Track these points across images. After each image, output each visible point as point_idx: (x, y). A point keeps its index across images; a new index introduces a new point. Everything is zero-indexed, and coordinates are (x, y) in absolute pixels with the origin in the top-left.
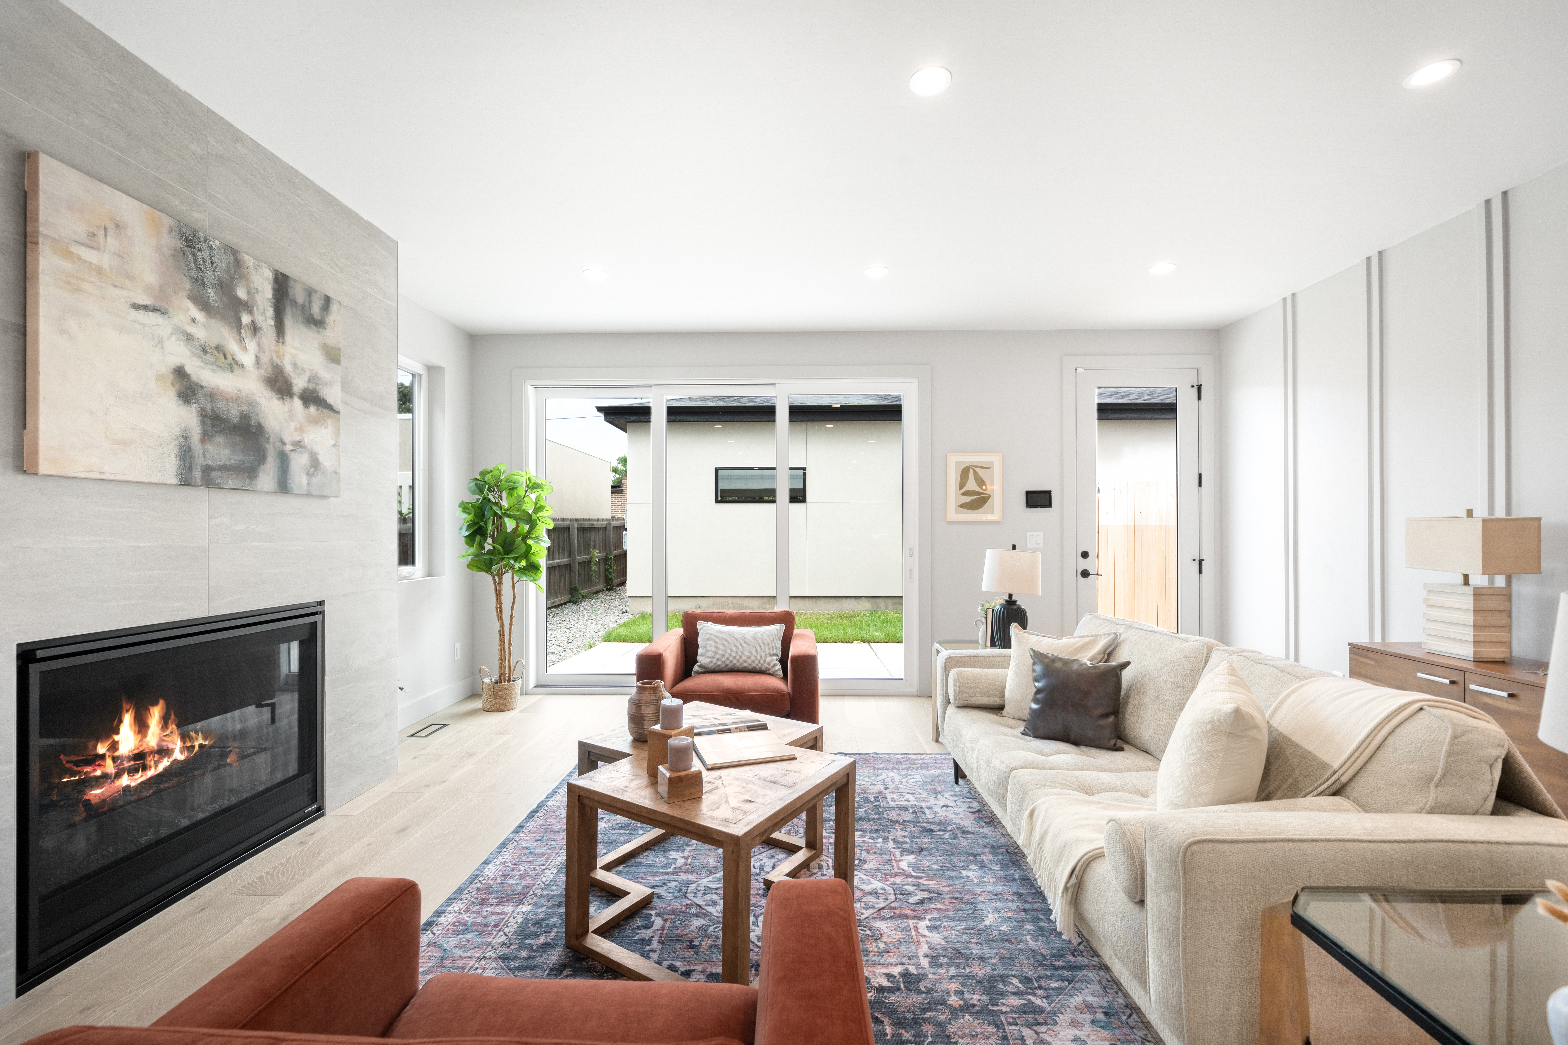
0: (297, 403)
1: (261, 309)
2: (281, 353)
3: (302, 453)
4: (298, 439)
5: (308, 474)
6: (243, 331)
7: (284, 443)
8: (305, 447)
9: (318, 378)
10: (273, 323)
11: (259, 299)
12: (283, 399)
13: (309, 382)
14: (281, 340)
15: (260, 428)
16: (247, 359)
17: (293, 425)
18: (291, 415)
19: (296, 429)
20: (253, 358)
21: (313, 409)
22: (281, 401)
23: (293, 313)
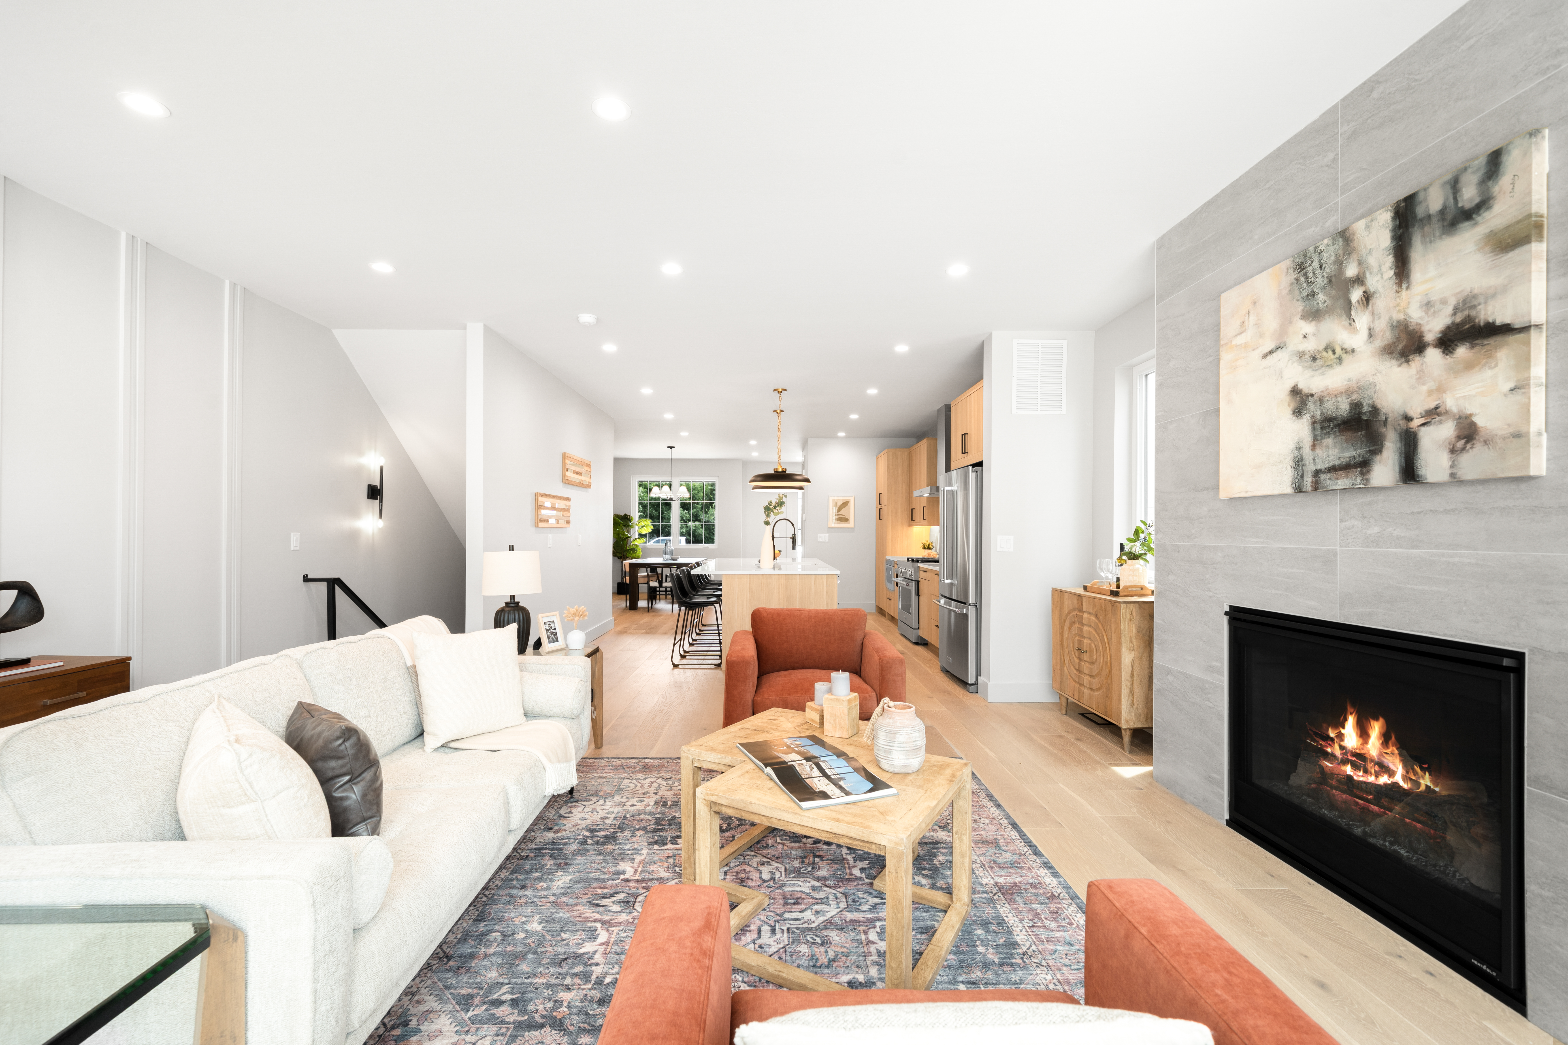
0: (1433, 355)
1: (1375, 270)
2: (1403, 304)
3: (1440, 422)
4: (1432, 405)
5: (1453, 451)
6: (1353, 313)
7: (1408, 419)
8: (1447, 412)
9: (1475, 297)
10: (1392, 273)
11: (1372, 261)
12: (1408, 361)
13: (1454, 314)
14: (1404, 286)
15: (1375, 410)
16: (1357, 339)
17: (1424, 389)
18: (1421, 377)
19: (1430, 392)
20: (1364, 333)
21: (1462, 351)
22: (1405, 365)
23: (1423, 236)
